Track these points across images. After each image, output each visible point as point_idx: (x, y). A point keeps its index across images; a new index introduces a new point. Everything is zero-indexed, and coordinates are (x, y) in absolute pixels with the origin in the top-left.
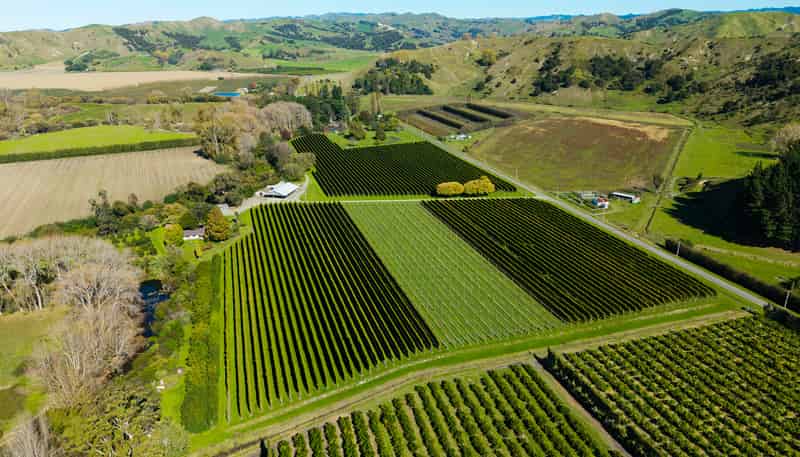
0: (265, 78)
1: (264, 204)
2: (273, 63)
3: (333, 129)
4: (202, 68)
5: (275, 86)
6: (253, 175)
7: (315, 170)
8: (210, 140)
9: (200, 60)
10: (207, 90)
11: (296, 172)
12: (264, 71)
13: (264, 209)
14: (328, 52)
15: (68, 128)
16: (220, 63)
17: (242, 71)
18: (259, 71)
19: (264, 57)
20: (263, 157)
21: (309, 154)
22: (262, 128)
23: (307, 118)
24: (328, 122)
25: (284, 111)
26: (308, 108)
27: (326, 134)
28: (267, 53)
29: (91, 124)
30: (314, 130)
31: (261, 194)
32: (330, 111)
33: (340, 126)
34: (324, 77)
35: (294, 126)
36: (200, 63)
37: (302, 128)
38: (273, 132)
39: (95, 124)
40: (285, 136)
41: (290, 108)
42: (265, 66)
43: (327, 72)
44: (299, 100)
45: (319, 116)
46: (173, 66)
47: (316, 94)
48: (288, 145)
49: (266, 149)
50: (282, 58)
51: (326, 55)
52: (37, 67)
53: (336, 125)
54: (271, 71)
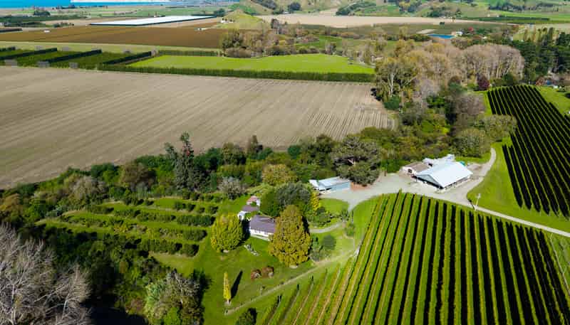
0: (484, 25)
1: (404, 191)
2: (497, 13)
3: (551, 82)
4: (431, 16)
5: (491, 31)
6: (415, 134)
7: (509, 143)
8: (386, 81)
9: (432, 9)
10: (425, 32)
11: (476, 144)
12: (487, 19)
13: (401, 200)
14: (558, 5)
15: (296, 53)
16: (448, 11)
17: (466, 18)
18: (481, 19)
19: (490, 8)
20: (442, 109)
21: (508, 118)
22: (456, 73)
23: (517, 65)
24: (545, 73)
25: (489, 55)
26: (523, 54)
27: (538, 88)
28: (494, 5)
29: (314, 52)
30: (523, 80)
31: (410, 171)
32: (552, 59)
33: (562, 79)
34: (548, 26)
35: (499, 73)
36: (430, 11)
37: (508, 78)
38: (469, 77)
39: (316, 52)
40: (482, 85)
41: (500, 52)
42: (489, 16)
43: (554, 22)
44: (514, 44)
45: (535, 64)
46: (411, 14)
47: (535, 40)
48: (482, 98)
49: (450, 98)
50: (507, 10)
51: (556, 8)
52: (321, 12)
53: (555, 77)
54: (494, 19)
